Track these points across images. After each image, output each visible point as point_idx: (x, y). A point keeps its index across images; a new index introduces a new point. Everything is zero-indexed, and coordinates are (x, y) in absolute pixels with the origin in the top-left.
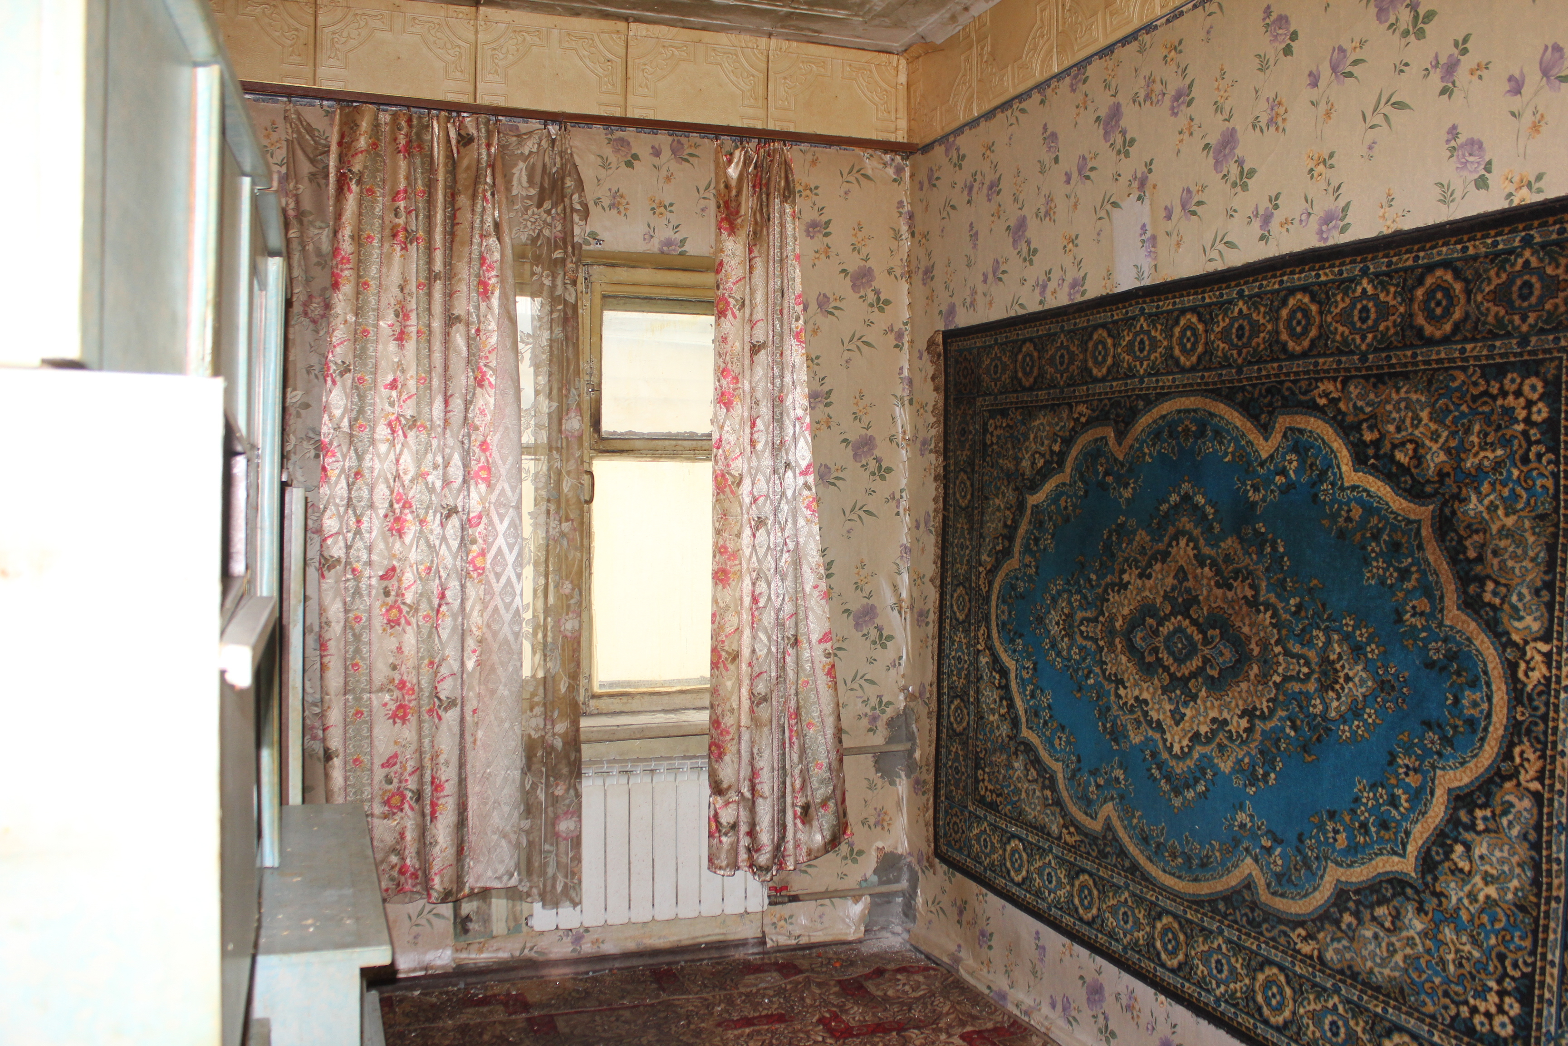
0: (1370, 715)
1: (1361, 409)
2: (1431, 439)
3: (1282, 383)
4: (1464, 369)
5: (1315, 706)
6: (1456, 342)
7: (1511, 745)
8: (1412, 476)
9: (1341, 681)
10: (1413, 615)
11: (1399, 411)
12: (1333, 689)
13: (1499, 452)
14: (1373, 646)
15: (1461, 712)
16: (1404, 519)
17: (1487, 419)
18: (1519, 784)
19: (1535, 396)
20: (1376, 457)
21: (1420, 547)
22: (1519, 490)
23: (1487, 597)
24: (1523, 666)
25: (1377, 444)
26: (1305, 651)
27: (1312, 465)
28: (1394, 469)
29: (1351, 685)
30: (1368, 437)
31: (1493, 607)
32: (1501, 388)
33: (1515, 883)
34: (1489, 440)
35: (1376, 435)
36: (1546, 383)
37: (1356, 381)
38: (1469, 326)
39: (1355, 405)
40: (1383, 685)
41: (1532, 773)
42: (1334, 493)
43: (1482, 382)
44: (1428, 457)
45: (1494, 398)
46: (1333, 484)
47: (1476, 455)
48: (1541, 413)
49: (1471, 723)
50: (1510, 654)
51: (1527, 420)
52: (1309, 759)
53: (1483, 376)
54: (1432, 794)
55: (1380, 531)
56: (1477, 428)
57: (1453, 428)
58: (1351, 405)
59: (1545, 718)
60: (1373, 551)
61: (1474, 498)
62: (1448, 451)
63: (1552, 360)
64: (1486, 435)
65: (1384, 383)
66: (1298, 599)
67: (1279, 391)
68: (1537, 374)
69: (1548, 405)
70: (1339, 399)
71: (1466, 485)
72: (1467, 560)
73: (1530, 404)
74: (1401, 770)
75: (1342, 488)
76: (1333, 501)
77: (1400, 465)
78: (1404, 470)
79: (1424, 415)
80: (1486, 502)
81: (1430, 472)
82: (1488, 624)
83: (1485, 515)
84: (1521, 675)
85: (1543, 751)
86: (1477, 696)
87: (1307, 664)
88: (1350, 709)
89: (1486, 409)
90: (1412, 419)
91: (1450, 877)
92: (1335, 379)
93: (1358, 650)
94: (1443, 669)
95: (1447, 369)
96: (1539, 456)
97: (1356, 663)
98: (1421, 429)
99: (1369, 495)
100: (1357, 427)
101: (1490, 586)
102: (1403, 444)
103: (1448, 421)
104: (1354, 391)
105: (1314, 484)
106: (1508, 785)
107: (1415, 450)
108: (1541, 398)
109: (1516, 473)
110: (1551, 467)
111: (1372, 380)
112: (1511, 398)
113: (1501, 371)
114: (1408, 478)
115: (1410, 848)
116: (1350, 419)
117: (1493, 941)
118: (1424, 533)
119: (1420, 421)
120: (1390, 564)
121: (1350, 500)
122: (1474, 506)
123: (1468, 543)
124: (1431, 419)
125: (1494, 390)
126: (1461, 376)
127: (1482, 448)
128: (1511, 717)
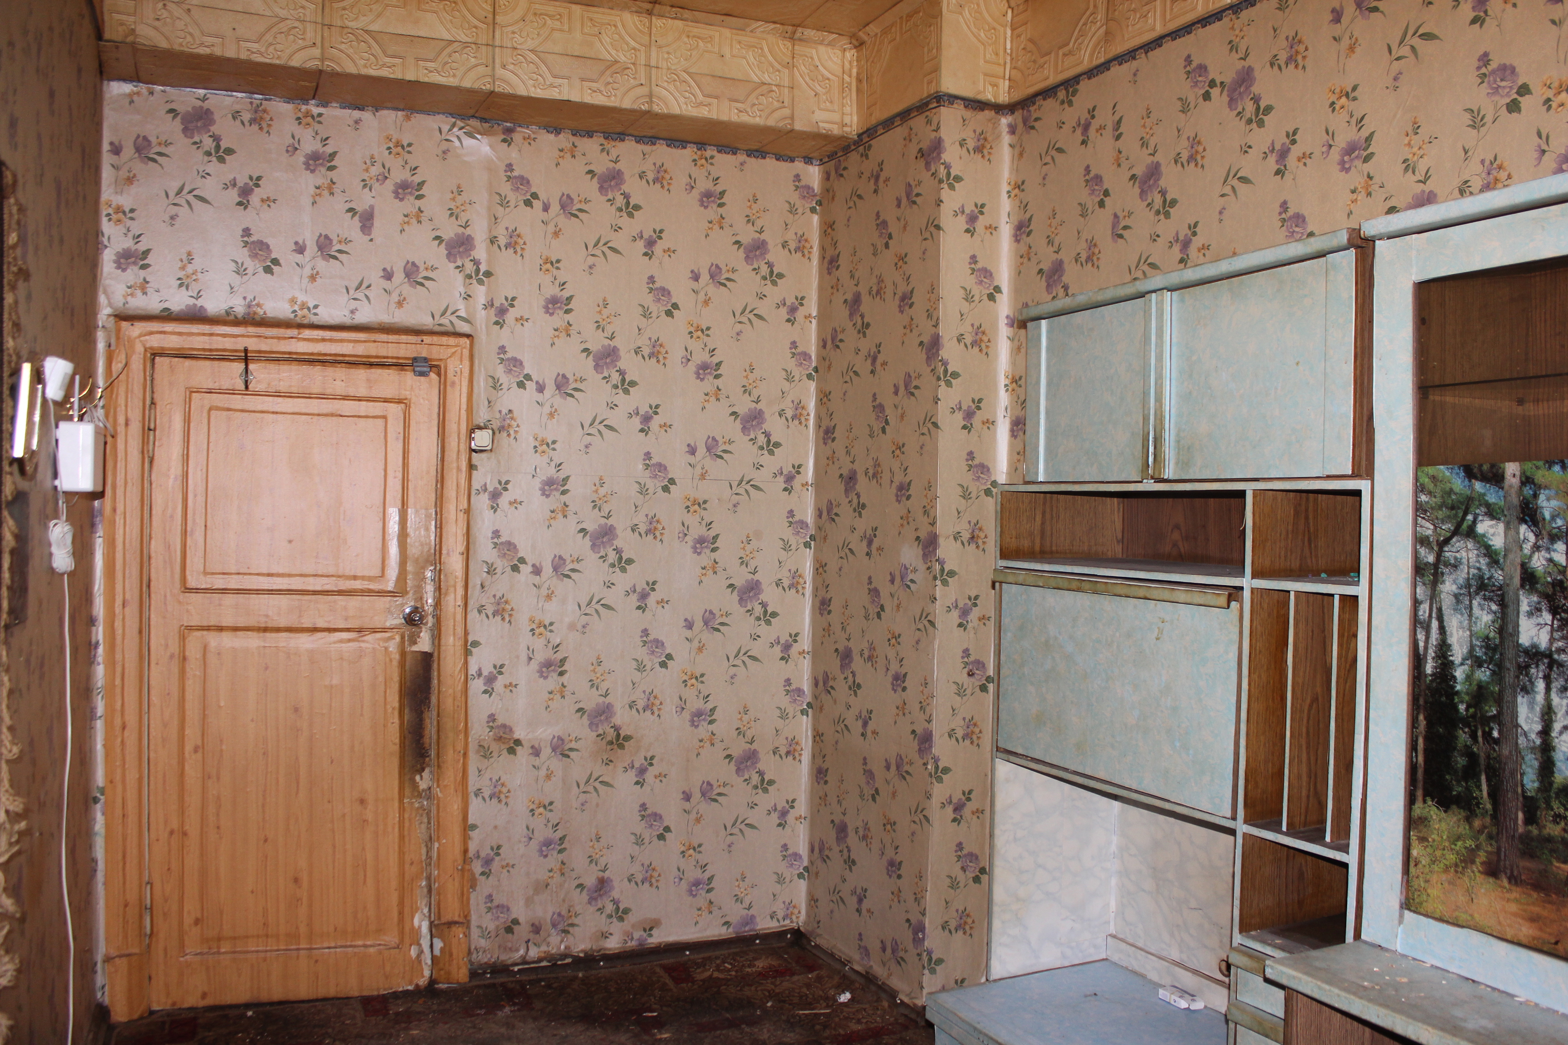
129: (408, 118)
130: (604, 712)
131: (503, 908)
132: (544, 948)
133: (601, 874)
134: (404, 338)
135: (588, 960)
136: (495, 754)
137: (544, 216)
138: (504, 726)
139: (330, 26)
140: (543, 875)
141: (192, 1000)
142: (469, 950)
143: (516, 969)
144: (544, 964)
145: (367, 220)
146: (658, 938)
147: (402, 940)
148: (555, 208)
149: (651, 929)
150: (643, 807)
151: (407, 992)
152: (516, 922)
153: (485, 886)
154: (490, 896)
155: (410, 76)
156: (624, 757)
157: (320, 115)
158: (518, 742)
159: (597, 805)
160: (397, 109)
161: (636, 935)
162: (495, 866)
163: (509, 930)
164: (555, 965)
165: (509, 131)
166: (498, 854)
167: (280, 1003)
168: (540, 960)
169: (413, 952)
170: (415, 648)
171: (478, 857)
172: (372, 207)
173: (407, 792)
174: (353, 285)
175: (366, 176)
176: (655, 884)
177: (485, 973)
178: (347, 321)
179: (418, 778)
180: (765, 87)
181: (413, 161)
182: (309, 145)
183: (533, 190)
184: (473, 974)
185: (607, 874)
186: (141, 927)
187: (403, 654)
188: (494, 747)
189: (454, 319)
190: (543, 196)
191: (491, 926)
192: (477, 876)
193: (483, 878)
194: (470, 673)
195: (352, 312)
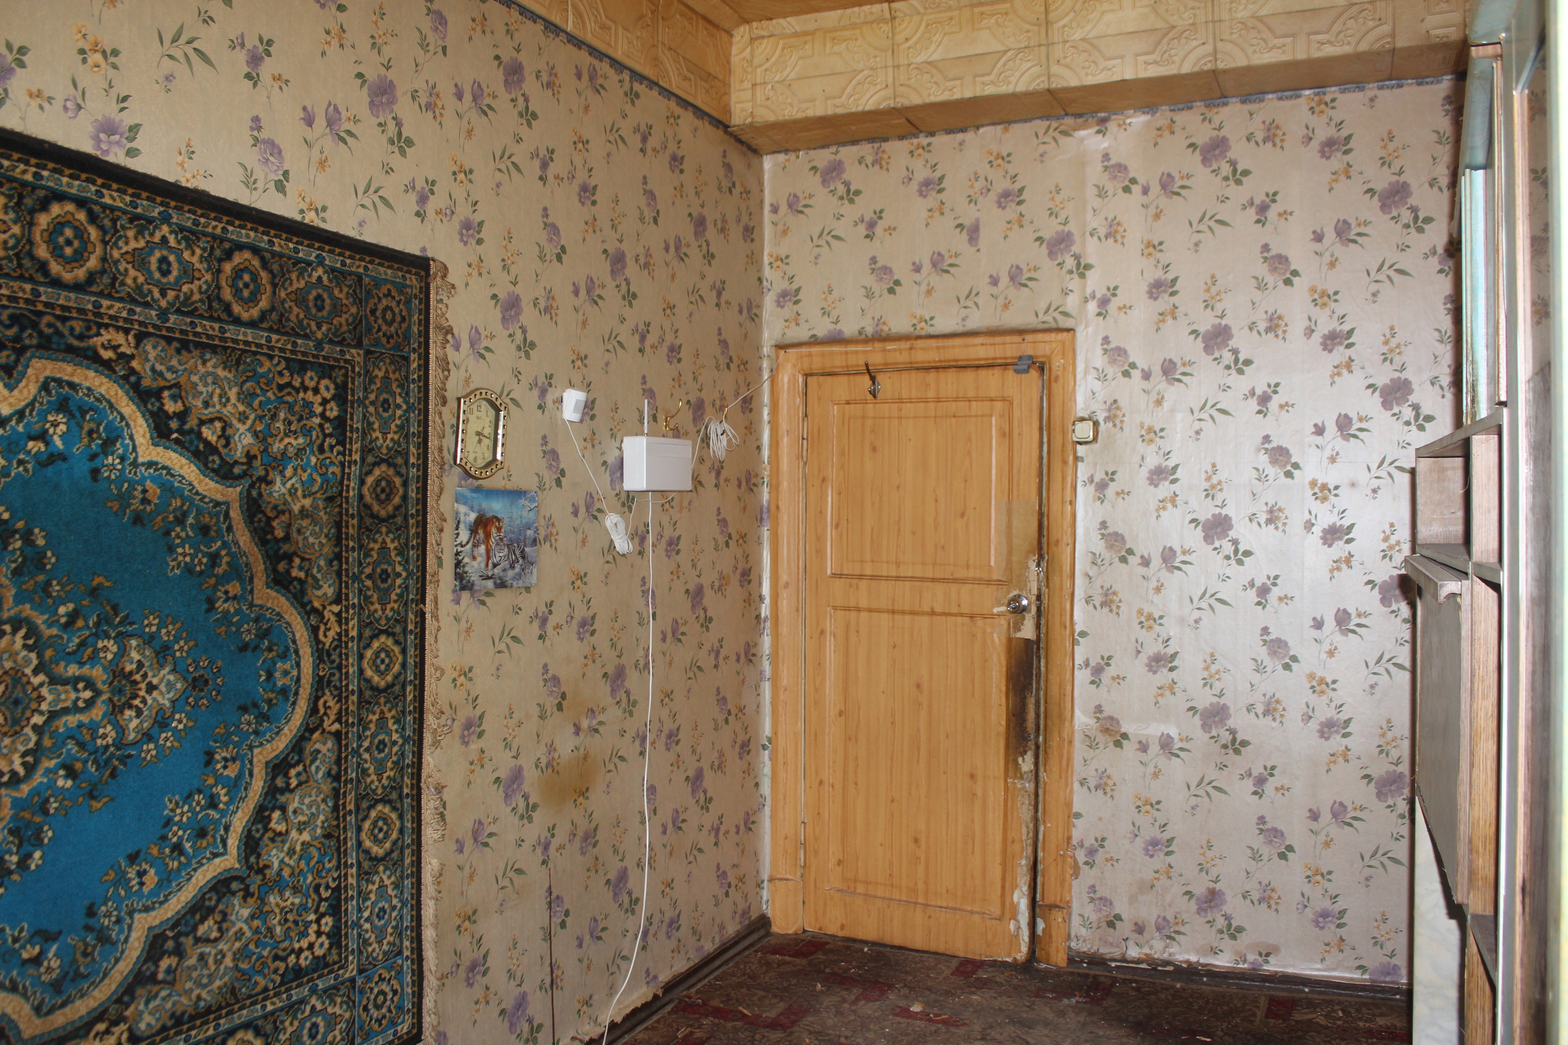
0: (180, 721)
1: (161, 374)
2: (239, 420)
3: (40, 314)
4: (271, 357)
5: (104, 736)
6: (263, 329)
7: (317, 699)
8: (220, 455)
9: (142, 693)
10: (226, 601)
11: (206, 385)
12: (131, 707)
13: (301, 440)
14: (182, 643)
15: (275, 684)
16: (212, 501)
17: (291, 408)
18: (324, 731)
19: (328, 396)
20: (180, 431)
21: (230, 529)
22: (316, 476)
23: (295, 573)
24: (322, 628)
25: (182, 416)
26: (86, 670)
27: (90, 433)
28: (201, 447)
29: (155, 693)
30: (171, 407)
31: (300, 581)
32: (302, 383)
33: (322, 817)
34: (293, 428)
35: (179, 407)
36: (337, 387)
37: (153, 340)
38: (274, 316)
39: (153, 369)
40: (197, 684)
41: (333, 717)
42: (123, 469)
43: (286, 373)
44: (237, 438)
45: (298, 391)
46: (123, 459)
47: (281, 440)
48: (333, 411)
49: (284, 692)
50: (313, 620)
51: (323, 415)
52: (96, 805)
53: (287, 368)
54: (251, 775)
55: (185, 515)
56: (282, 415)
57: (259, 412)
58: (148, 367)
59: (339, 667)
60: (178, 536)
61: (278, 479)
62: (256, 435)
63: (341, 368)
64: (290, 423)
65: (189, 351)
66: (71, 606)
67: (35, 325)
68: (330, 378)
69: (339, 406)
70: (132, 357)
71: (274, 468)
72: (277, 540)
73: (324, 402)
74: (219, 766)
75: (135, 464)
76: (121, 479)
77: (207, 443)
78: (212, 449)
79: (233, 393)
80: (288, 485)
81: (238, 454)
82: (295, 596)
83: (287, 497)
84: (321, 637)
85: (340, 695)
86: (287, 666)
87: (90, 684)
88: (155, 722)
89: (289, 399)
90: (221, 396)
91: (271, 845)
92: (127, 331)
93: (163, 653)
94: (256, 648)
95: (255, 353)
96: (332, 447)
97: (162, 667)
98: (229, 408)
99: (169, 473)
100: (157, 394)
101: (297, 561)
102: (211, 421)
103: (256, 403)
104: (152, 350)
105: (93, 457)
106: (316, 735)
107: (224, 429)
108: (334, 398)
109: (314, 460)
110: (340, 457)
111: (175, 344)
112: (310, 393)
113: (302, 367)
114: (216, 458)
115: (230, 842)
116: (146, 382)
117: (310, 878)
118: (232, 514)
119: (228, 400)
120: (198, 550)
121: (144, 478)
122: (279, 488)
123: (275, 524)
124: (239, 400)
125: (297, 383)
126: (267, 364)
127: (286, 435)
128: (315, 674)
129: (1006, 130)
130: (1218, 713)
131: (1106, 901)
132: (1146, 950)
133: (1212, 885)
134: (1008, 339)
135: (1191, 972)
136: (1101, 746)
137: (1144, 199)
138: (1111, 718)
139: (898, 66)
140: (1149, 875)
141: (833, 929)
142: (1069, 935)
143: (1113, 965)
144: (1144, 966)
145: (973, 233)
146: (1273, 966)
147: (1003, 914)
148: (1155, 189)
149: (1268, 955)
150: (1262, 820)
151: (1004, 964)
152: (1118, 917)
153: (1088, 876)
154: (1093, 887)
155: (968, 94)
156: (1239, 764)
157: (929, 145)
158: (1125, 736)
159: (1209, 811)
160: (994, 124)
161: (1251, 957)
162: (1100, 856)
163: (1111, 924)
164: (1155, 969)
165: (1104, 121)
166: (1102, 846)
167: (900, 948)
168: (1139, 961)
169: (1012, 926)
170: (1019, 635)
171: (1082, 846)
172: (977, 220)
173: (1011, 773)
174: (963, 295)
175: (971, 192)
176: (1274, 907)
177: (1082, 961)
178: (960, 329)
179: (1020, 760)
180: (1354, 8)
181: (1012, 170)
182: (921, 173)
183: (1131, 175)
184: (1071, 960)
185: (1218, 886)
186: (796, 859)
187: (1010, 640)
188: (1101, 738)
189: (1056, 315)
190: (1141, 180)
191: (1093, 917)
192: (1081, 864)
193: (1087, 867)
194: (1077, 662)
195: (963, 320)
